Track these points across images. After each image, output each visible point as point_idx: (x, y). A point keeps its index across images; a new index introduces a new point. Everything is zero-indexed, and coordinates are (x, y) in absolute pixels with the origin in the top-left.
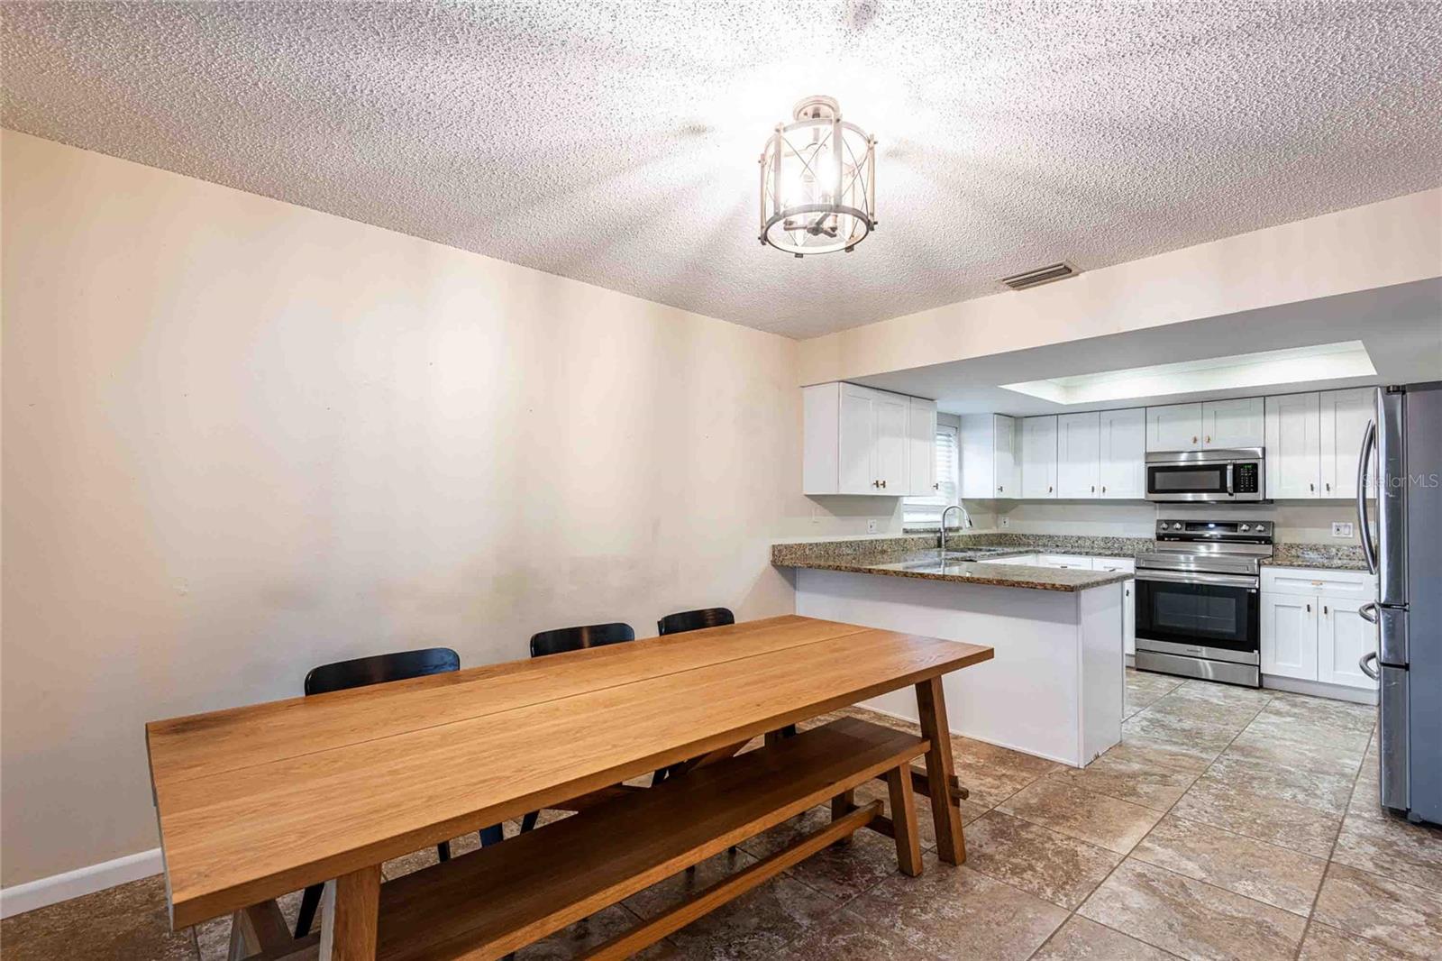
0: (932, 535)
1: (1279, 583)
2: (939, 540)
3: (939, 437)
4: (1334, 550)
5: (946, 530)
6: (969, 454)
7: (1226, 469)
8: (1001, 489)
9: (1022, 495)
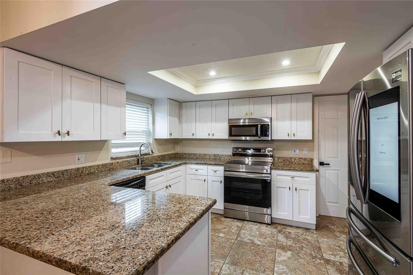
0: (135, 158)
1: (278, 177)
2: (138, 160)
3: (127, 105)
4: (294, 160)
5: (141, 155)
6: (157, 118)
7: (258, 126)
8: (171, 134)
9: (182, 137)
